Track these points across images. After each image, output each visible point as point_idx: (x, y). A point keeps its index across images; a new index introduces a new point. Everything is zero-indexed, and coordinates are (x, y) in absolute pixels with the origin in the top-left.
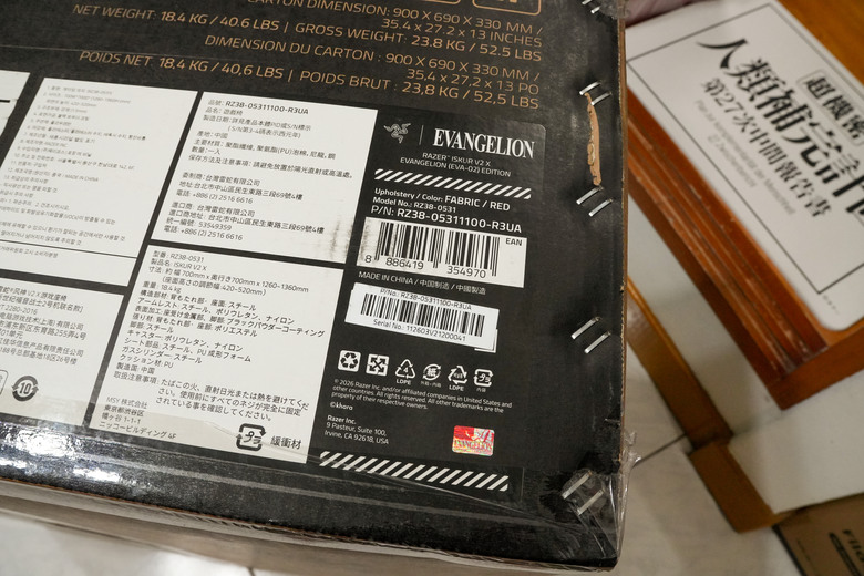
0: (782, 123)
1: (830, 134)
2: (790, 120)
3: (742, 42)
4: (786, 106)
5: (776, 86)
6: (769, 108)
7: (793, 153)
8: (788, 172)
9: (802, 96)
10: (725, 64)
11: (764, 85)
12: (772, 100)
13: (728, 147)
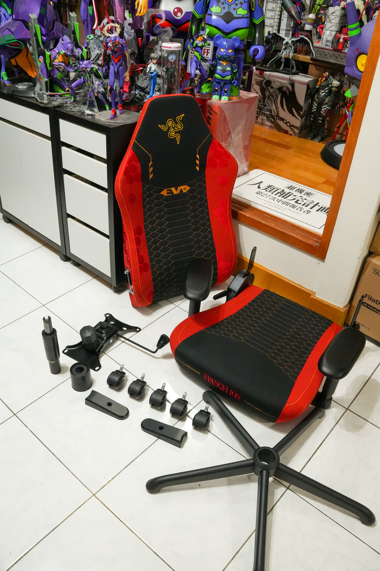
0: (285, 197)
1: (301, 197)
2: (287, 196)
3: (261, 182)
4: (284, 193)
5: (278, 190)
6: (279, 194)
7: (293, 202)
8: (293, 207)
9: (287, 191)
10: (259, 187)
11: (274, 190)
12: (279, 193)
13: (271, 204)
